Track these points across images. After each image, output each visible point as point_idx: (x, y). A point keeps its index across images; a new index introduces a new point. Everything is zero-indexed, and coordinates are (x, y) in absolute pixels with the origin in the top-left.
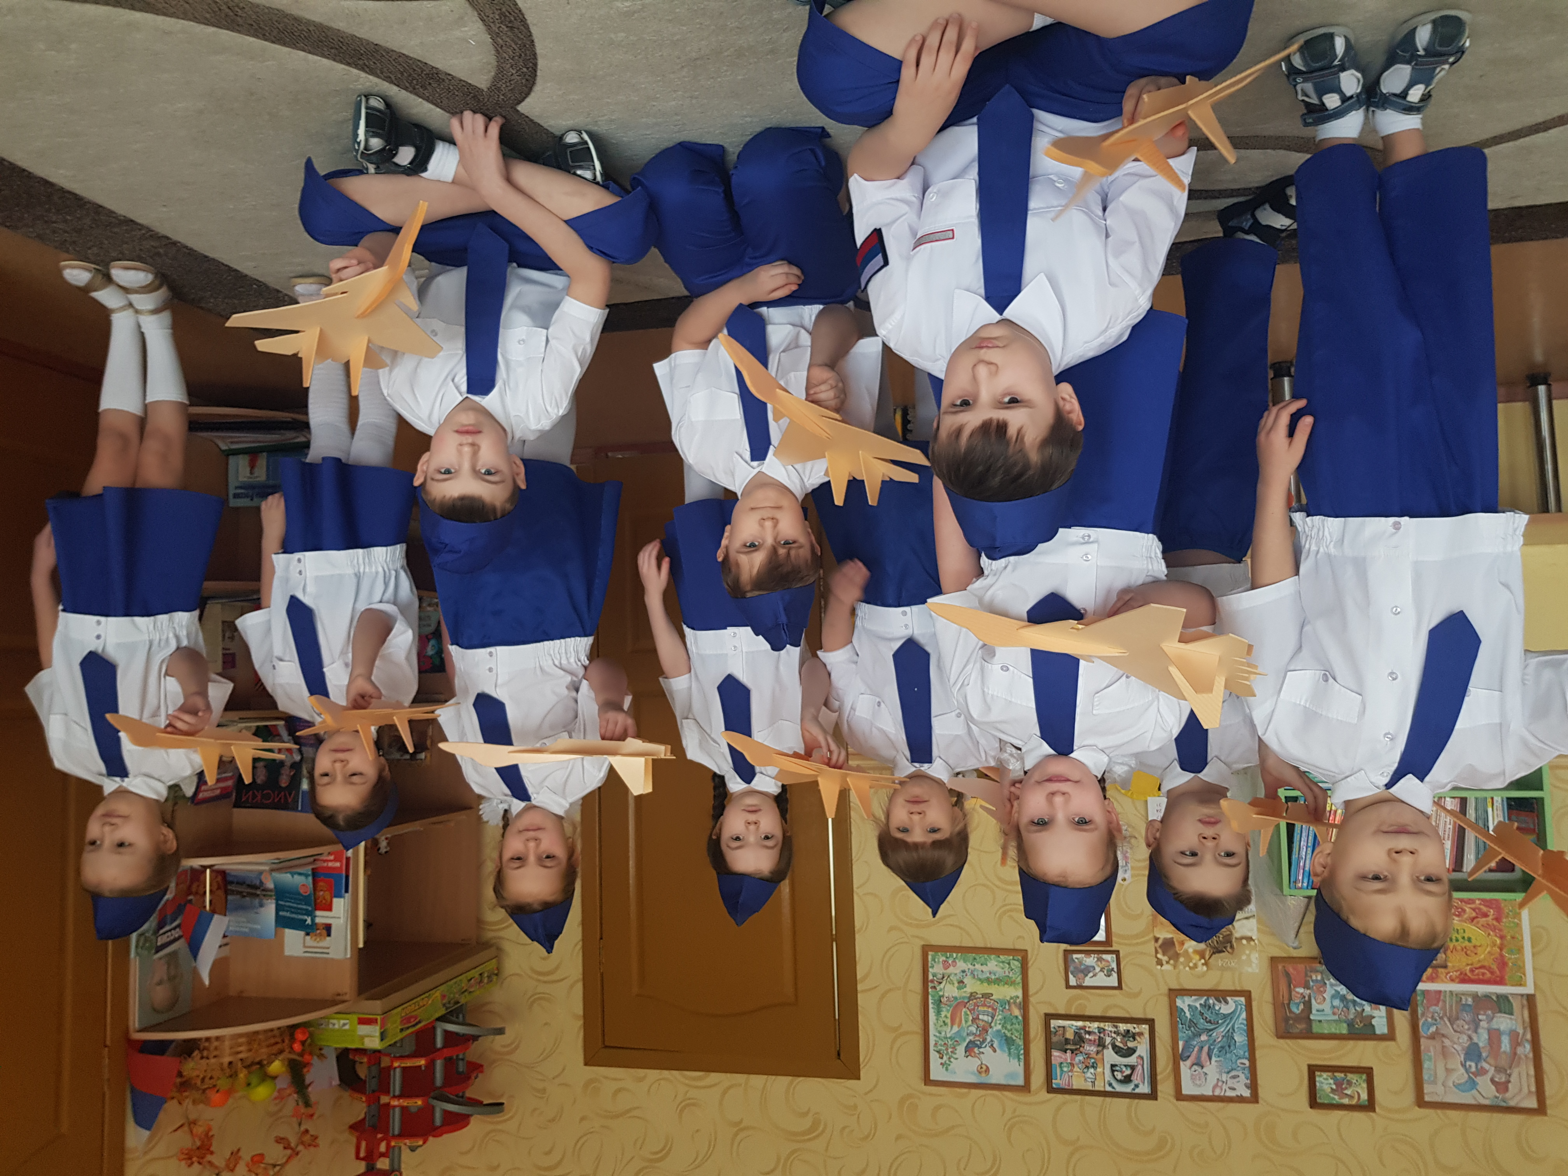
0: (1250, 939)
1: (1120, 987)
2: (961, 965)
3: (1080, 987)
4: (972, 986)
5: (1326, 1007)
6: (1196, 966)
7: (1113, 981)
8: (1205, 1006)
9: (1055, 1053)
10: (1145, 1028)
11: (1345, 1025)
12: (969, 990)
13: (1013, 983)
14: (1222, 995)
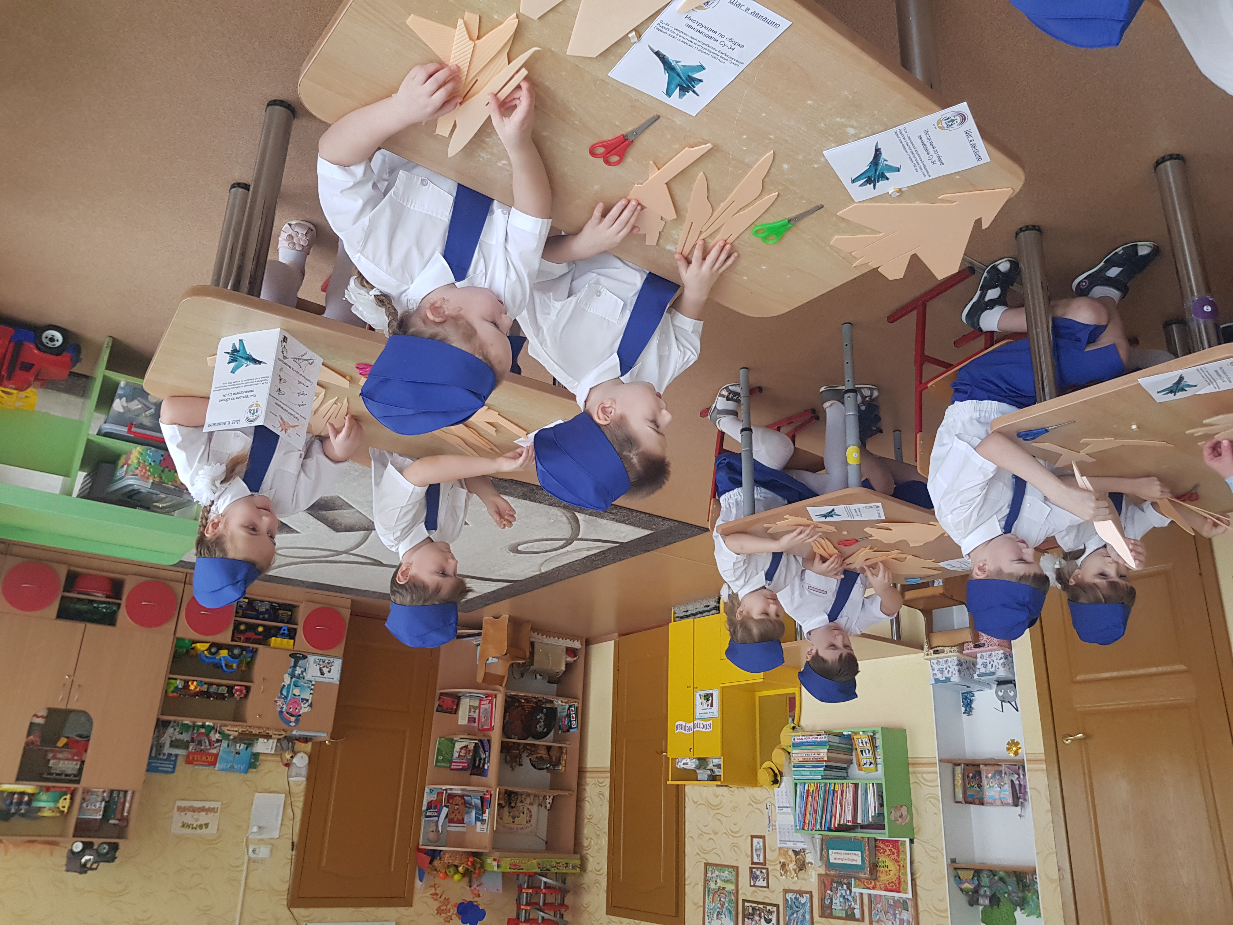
0: (811, 864)
1: (768, 887)
2: (717, 873)
3: (754, 886)
4: (720, 884)
5: (838, 901)
6: (793, 878)
7: (765, 884)
8: (796, 898)
9: (746, 920)
10: (775, 909)
11: (844, 912)
12: (718, 885)
13: (732, 883)
14: (801, 893)
